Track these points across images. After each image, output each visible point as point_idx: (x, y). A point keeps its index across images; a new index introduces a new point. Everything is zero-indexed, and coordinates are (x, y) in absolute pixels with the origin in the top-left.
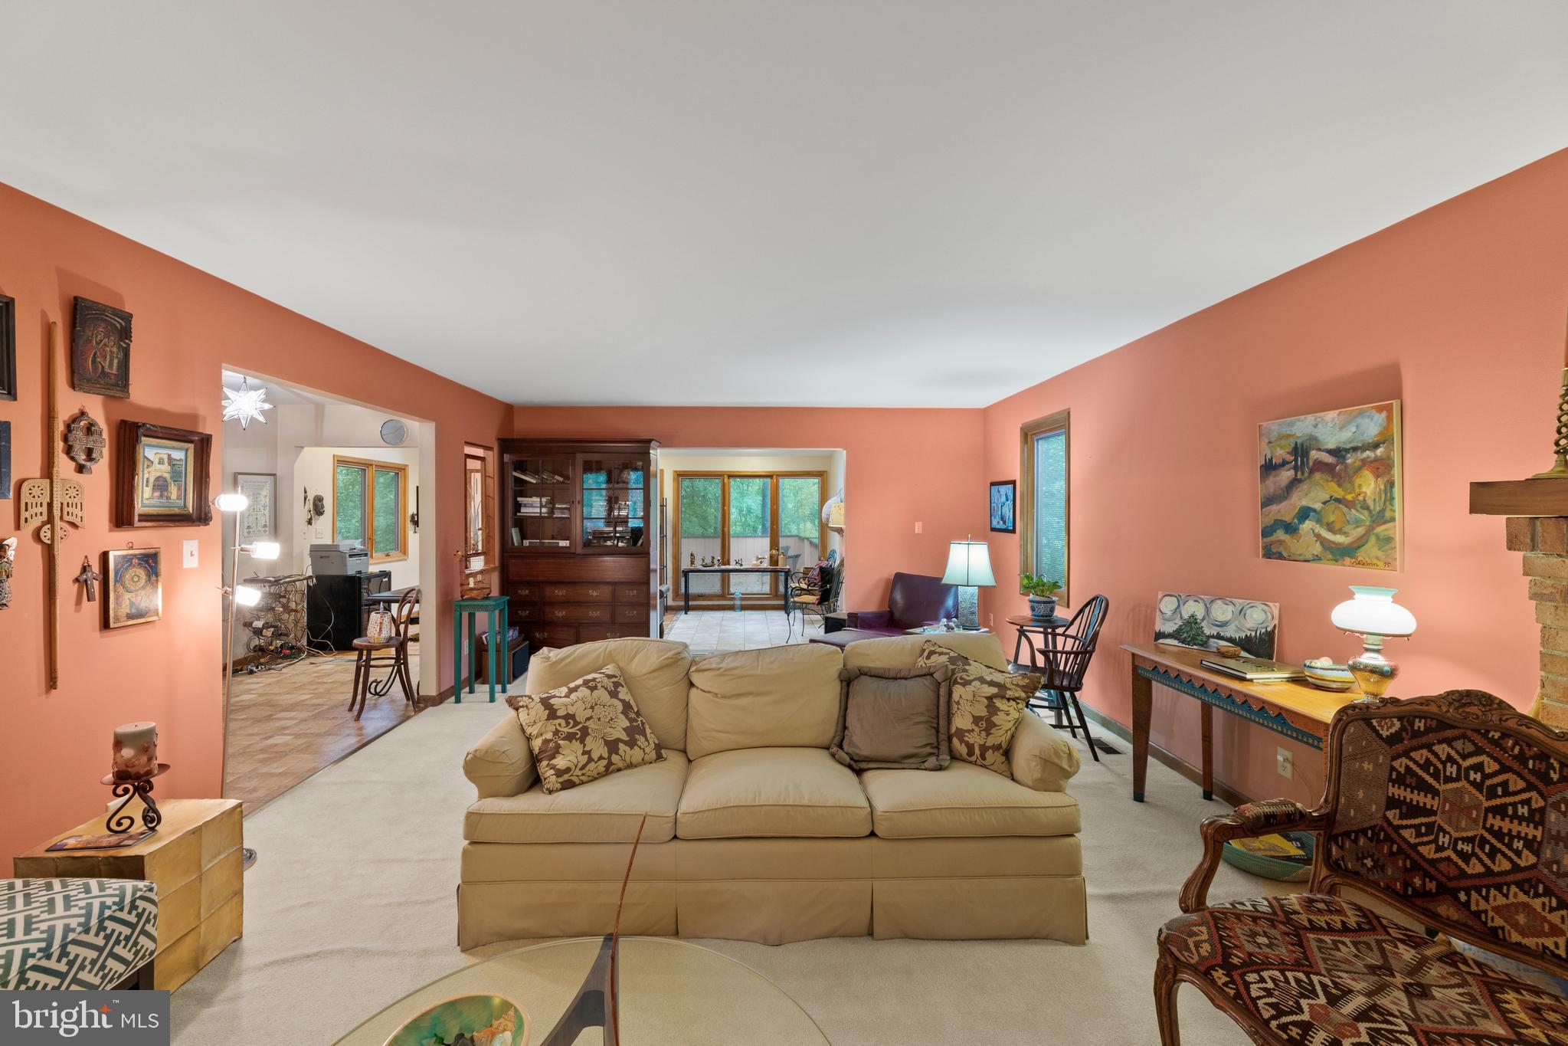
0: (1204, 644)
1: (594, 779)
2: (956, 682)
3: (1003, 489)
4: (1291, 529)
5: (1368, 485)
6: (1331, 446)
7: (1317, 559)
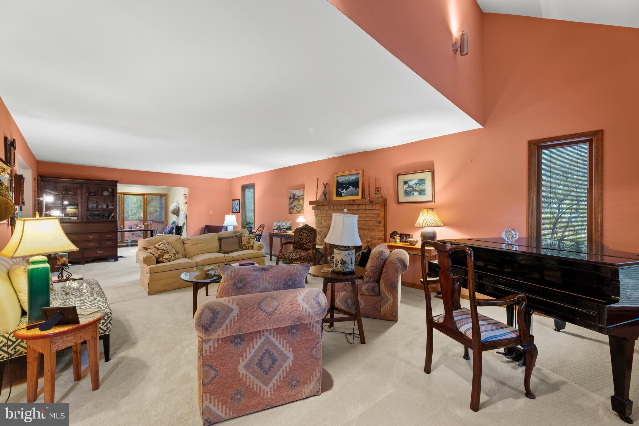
0: (281, 230)
1: (173, 260)
2: (242, 237)
3: (236, 201)
4: (293, 209)
5: (301, 201)
6: (297, 195)
7: (296, 213)
